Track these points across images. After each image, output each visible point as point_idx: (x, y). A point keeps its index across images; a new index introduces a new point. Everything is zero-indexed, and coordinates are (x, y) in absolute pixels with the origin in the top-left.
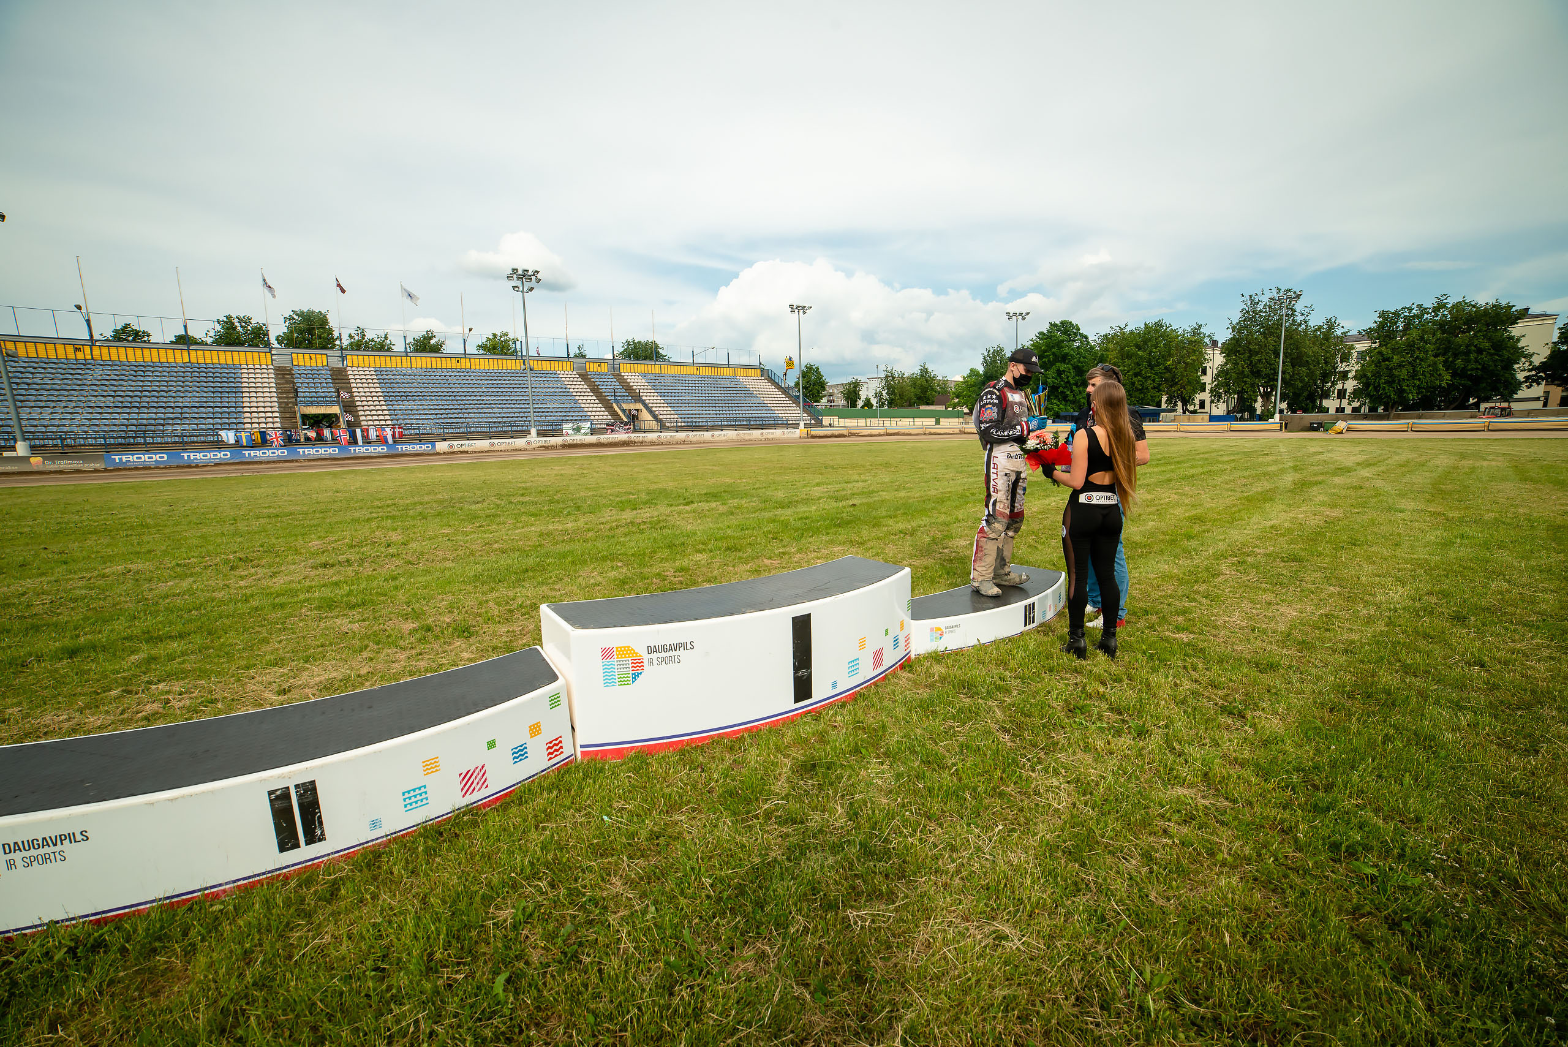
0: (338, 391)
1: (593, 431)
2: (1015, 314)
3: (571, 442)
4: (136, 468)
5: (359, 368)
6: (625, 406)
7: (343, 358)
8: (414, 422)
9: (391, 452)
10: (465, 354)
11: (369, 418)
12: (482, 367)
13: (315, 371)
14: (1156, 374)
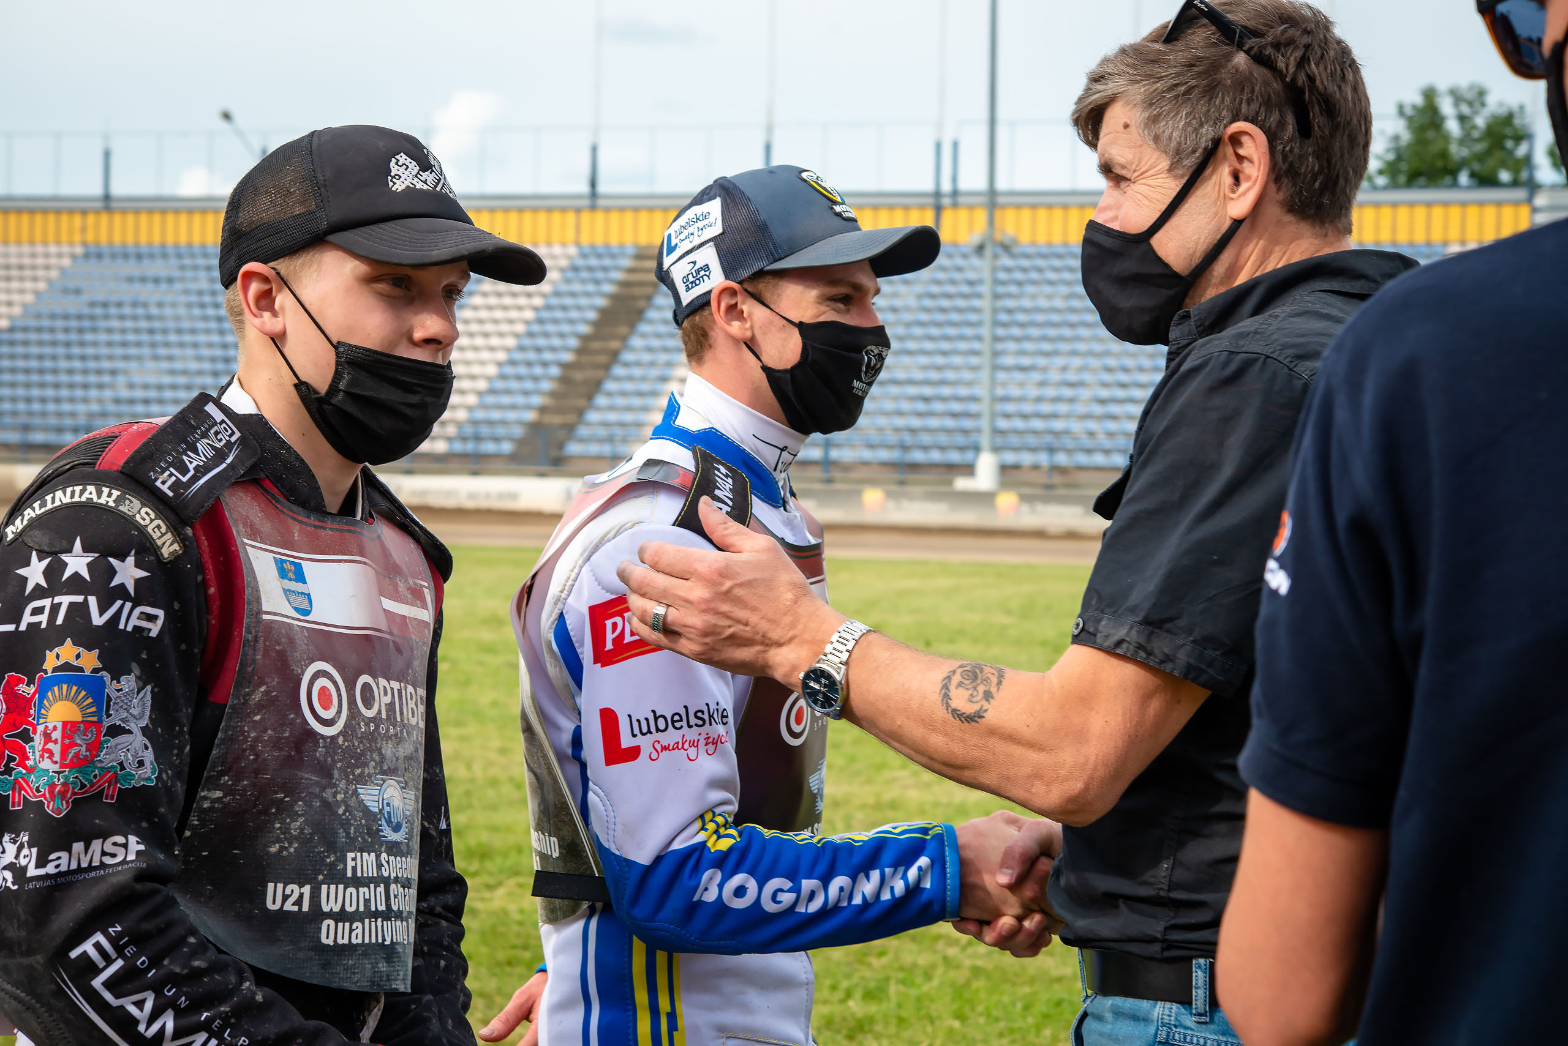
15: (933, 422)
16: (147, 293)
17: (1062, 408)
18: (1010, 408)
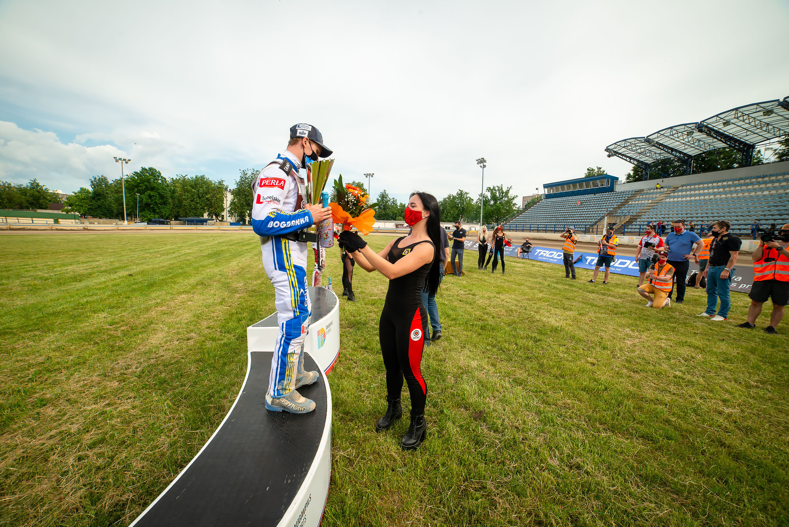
2: (120, 159)
14: (202, 201)
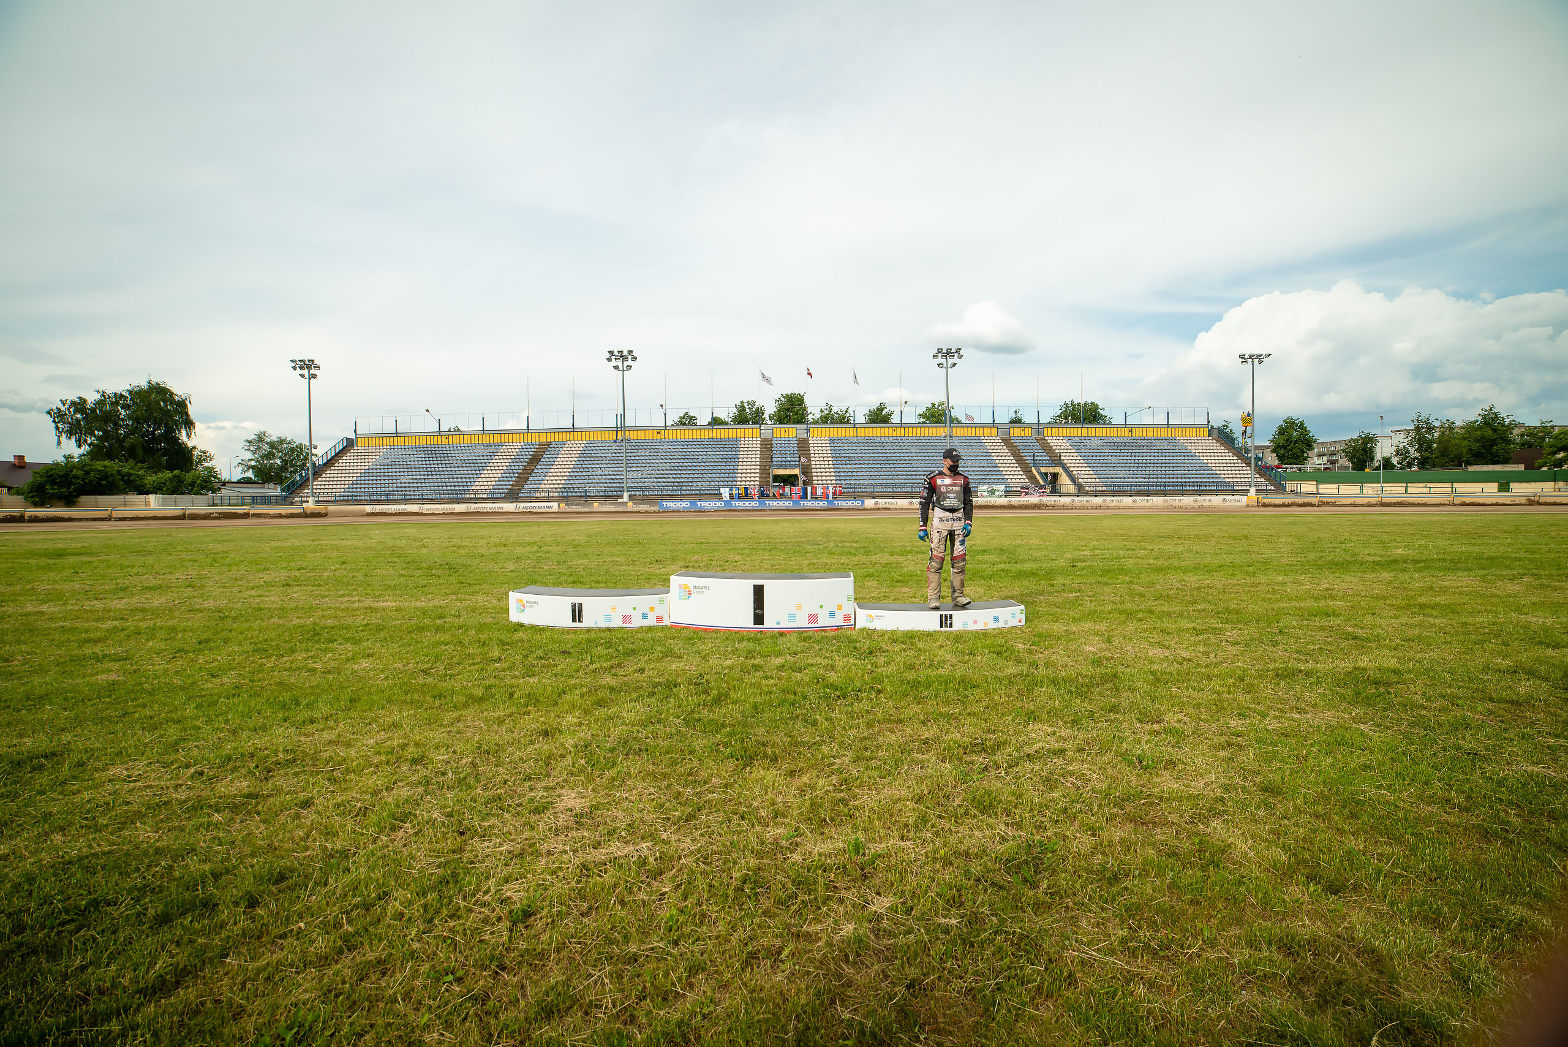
0: (800, 457)
1: (1007, 494)
3: (983, 503)
4: (673, 511)
5: (819, 438)
6: (1043, 470)
7: (808, 430)
8: (853, 482)
9: (830, 507)
10: (901, 423)
11: (820, 478)
12: (915, 435)
13: (787, 441)
15: (615, 485)
16: (407, 458)
17: (647, 480)
18: (634, 481)
